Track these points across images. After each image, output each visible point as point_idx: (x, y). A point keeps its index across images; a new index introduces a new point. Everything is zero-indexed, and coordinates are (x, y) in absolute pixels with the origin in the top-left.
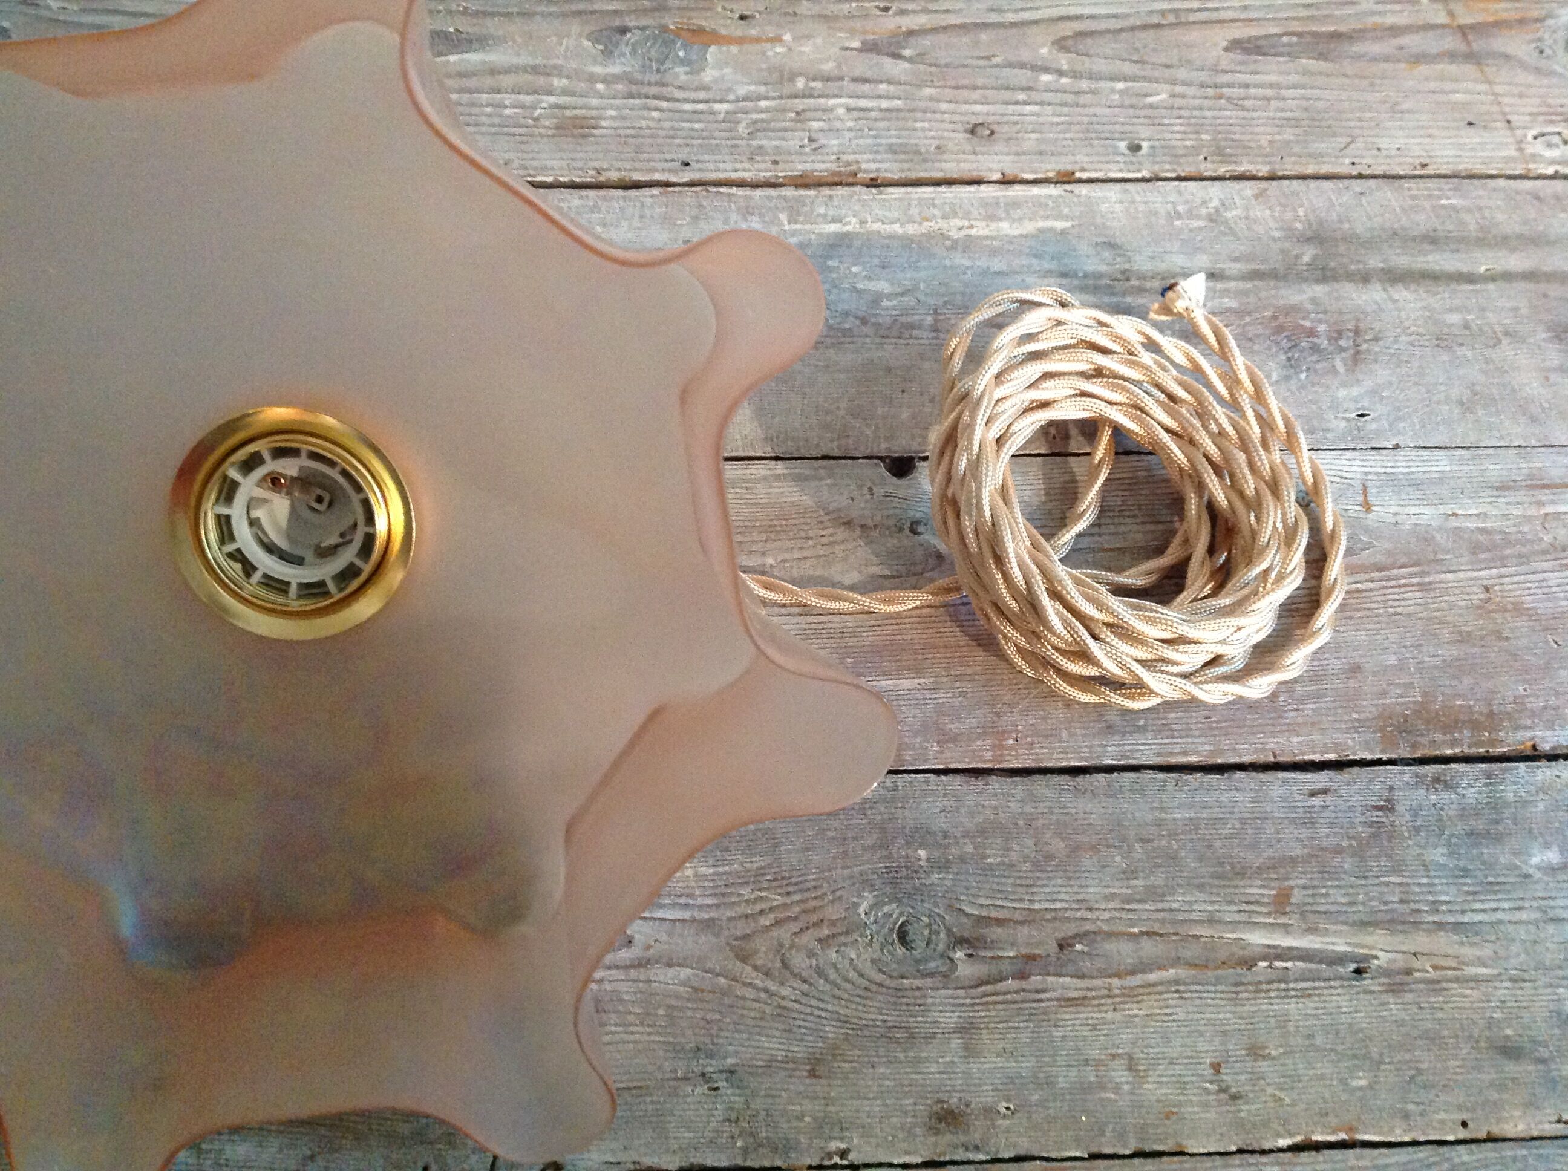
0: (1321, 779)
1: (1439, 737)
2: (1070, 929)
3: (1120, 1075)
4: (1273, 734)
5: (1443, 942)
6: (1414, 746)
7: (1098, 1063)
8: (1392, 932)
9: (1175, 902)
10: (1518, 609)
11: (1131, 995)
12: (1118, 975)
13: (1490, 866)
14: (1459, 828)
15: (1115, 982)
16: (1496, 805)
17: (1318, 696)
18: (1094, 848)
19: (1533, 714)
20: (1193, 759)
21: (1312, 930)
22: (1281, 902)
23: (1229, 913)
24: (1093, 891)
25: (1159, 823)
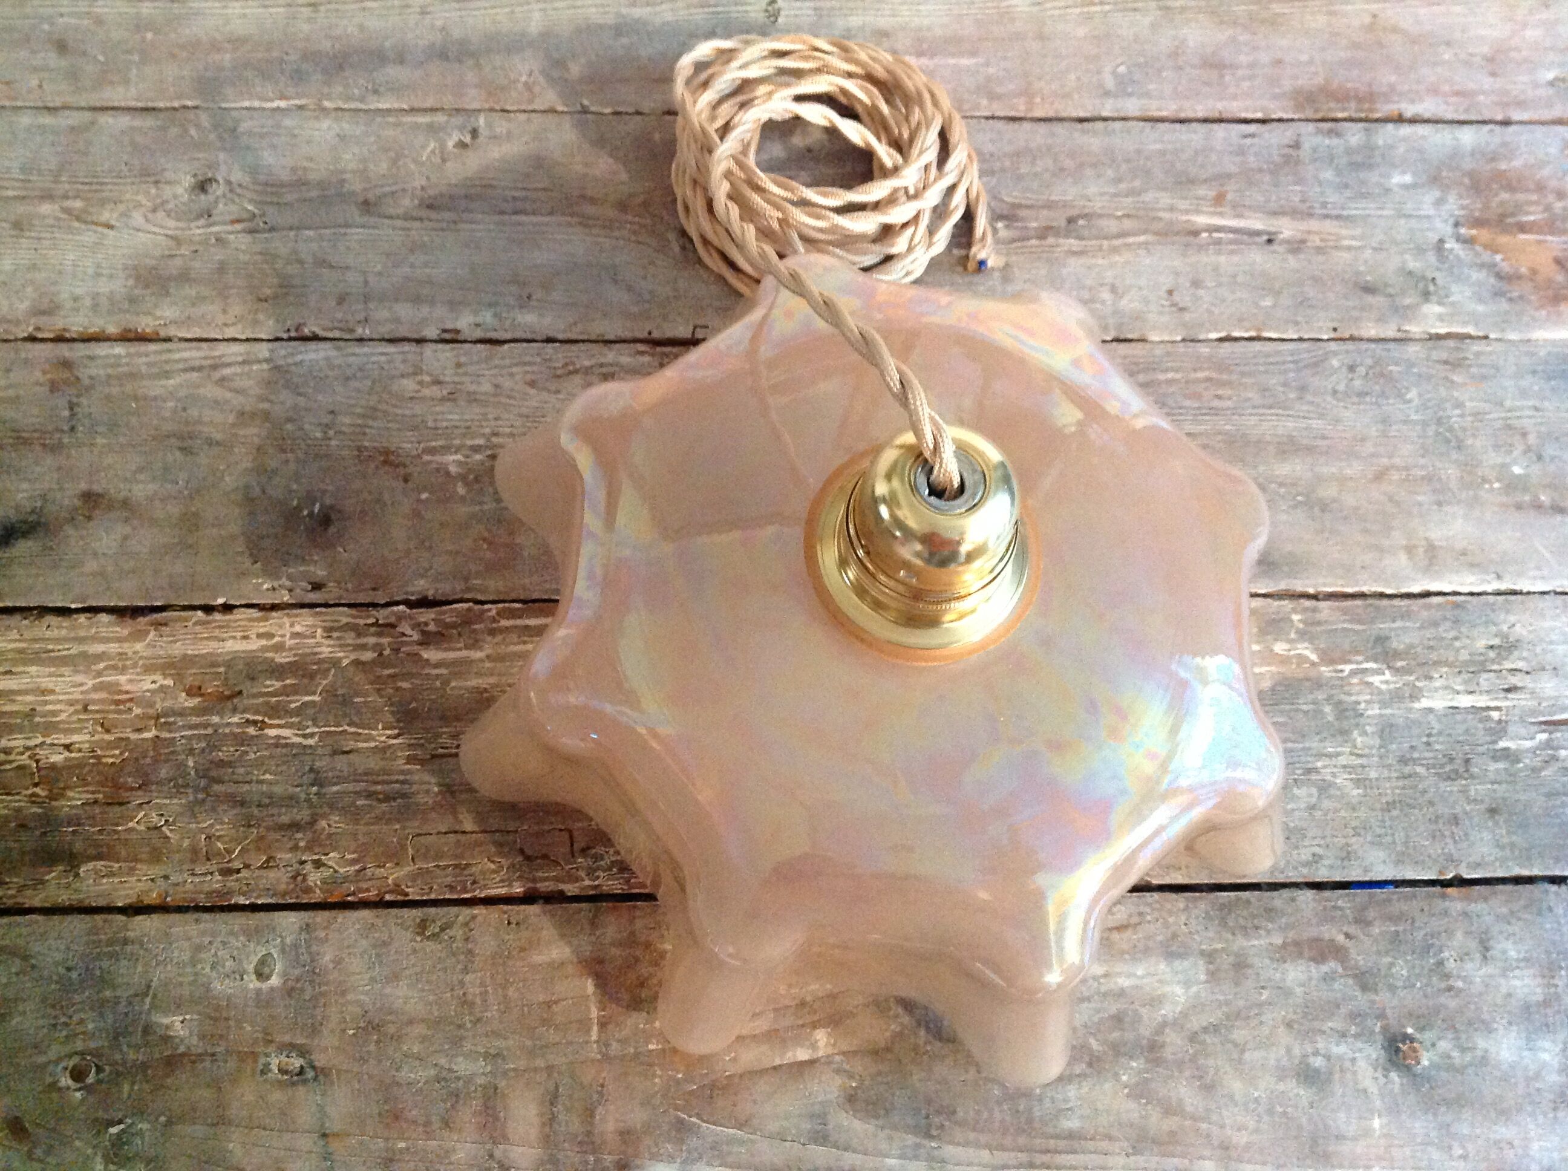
0: (1252, 128)
1: (1332, 105)
2: (1074, 212)
3: (1106, 295)
4: (1221, 99)
5: (1329, 226)
6: (1316, 111)
7: (1090, 289)
8: (1293, 219)
9: (1148, 197)
10: (1395, 30)
11: (1115, 250)
12: (1106, 238)
13: (1363, 183)
14: (1344, 160)
15: (1105, 243)
16: (1369, 148)
17: (1251, 78)
18: (1094, 166)
19: (1401, 94)
20: (1164, 114)
21: (1240, 216)
22: (1219, 199)
23: (1183, 205)
24: (1092, 190)
25: (1139, 152)
